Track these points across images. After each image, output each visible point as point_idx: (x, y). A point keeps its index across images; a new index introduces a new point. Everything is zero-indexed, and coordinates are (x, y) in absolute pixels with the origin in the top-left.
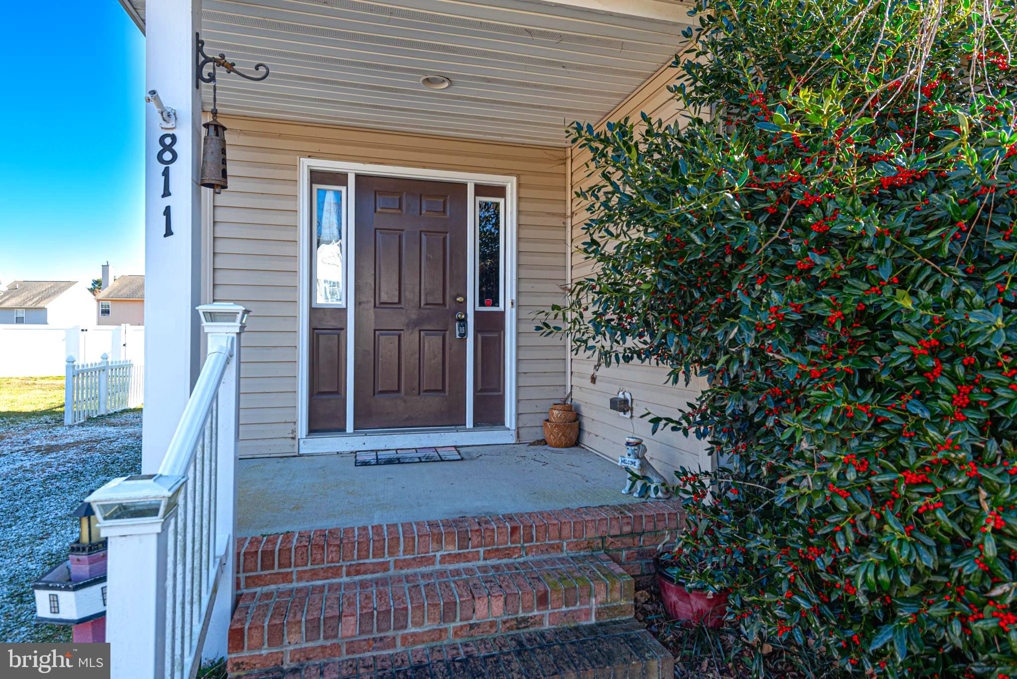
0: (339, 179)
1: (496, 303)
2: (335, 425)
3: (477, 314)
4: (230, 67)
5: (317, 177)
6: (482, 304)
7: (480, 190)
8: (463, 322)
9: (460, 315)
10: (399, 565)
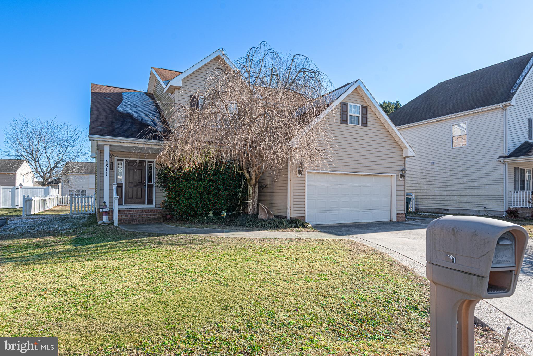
0: (122, 160)
1: (152, 182)
2: (121, 203)
3: (148, 184)
4: (114, 156)
5: (118, 160)
6: (149, 182)
7: (148, 162)
8: (145, 186)
9: (144, 184)
10: (134, 213)
